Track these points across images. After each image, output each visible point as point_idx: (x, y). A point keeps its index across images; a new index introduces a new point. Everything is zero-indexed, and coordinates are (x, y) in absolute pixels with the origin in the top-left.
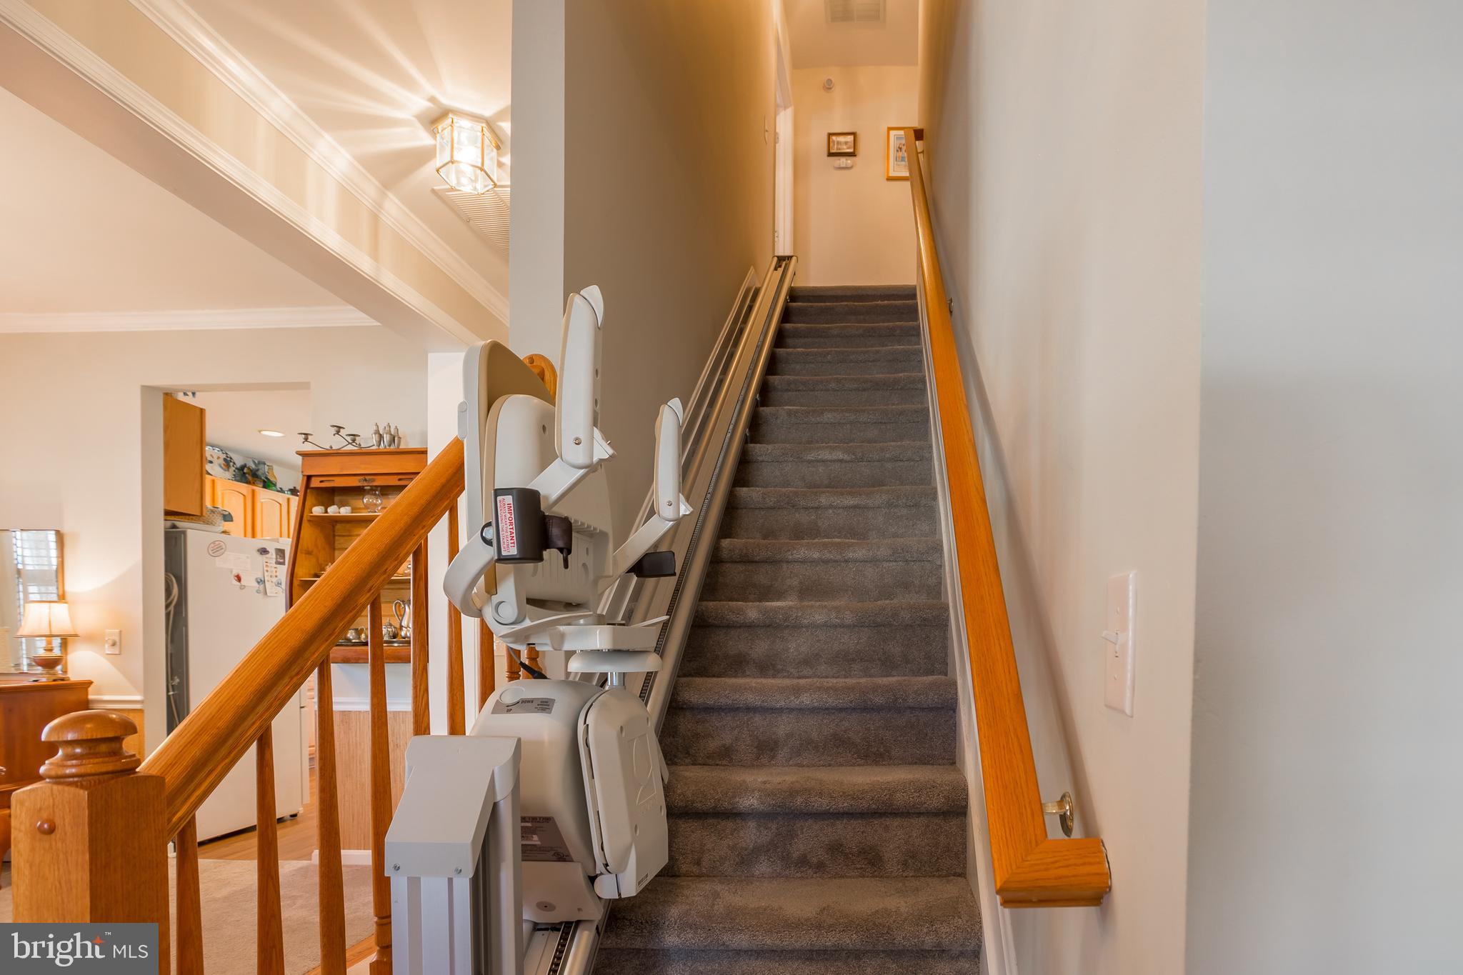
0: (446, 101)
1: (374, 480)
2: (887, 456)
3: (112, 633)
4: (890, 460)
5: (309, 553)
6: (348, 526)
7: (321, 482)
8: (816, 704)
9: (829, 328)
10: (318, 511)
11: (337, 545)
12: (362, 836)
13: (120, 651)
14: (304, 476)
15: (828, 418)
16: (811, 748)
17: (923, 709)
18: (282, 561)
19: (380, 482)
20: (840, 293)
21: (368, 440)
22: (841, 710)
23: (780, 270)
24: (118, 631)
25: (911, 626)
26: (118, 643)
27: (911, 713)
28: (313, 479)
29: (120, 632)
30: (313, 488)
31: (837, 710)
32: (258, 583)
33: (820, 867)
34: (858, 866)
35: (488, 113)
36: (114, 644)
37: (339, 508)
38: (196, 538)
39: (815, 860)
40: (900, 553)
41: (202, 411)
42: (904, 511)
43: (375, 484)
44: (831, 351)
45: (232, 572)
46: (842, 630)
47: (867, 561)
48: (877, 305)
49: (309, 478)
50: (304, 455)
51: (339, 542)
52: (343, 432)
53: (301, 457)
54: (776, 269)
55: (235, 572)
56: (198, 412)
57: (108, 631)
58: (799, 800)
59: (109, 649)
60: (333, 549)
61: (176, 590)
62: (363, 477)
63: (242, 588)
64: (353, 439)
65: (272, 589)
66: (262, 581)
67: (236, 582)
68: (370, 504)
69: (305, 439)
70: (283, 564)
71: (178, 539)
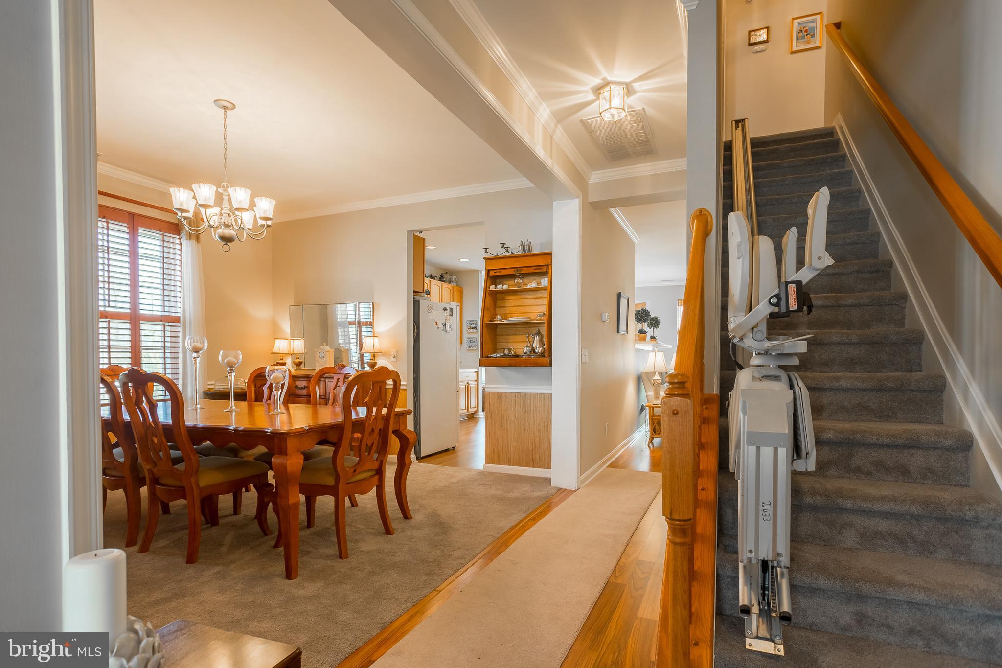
0: (609, 79)
1: (521, 270)
2: (848, 241)
3: (393, 352)
4: (850, 244)
5: (488, 310)
7: (495, 273)
8: (849, 387)
9: (781, 163)
10: (492, 288)
11: (497, 306)
13: (397, 359)
14: (486, 270)
15: (800, 221)
16: (844, 411)
17: (919, 391)
19: (524, 271)
20: (779, 138)
21: (516, 249)
22: (864, 390)
23: (740, 129)
25: (896, 343)
26: (396, 355)
27: (910, 393)
28: (491, 271)
29: (397, 350)
30: (491, 276)
31: (860, 390)
33: (869, 474)
34: (894, 475)
35: (628, 80)
36: (394, 357)
37: (503, 286)
38: (423, 304)
39: (866, 470)
40: (877, 301)
41: (424, 241)
42: (868, 275)
43: (522, 272)
44: (788, 178)
45: (434, 320)
46: (849, 346)
47: (853, 306)
48: (810, 144)
49: (489, 271)
50: (486, 259)
51: (498, 303)
52: (505, 246)
53: (485, 261)
54: (736, 129)
57: (392, 350)
58: (858, 436)
59: (392, 359)
60: (495, 307)
61: (416, 330)
62: (516, 269)
63: (438, 328)
64: (507, 249)
65: (448, 329)
66: (444, 325)
67: (435, 326)
68: (518, 283)
69: (486, 251)
70: (452, 315)
71: (416, 305)
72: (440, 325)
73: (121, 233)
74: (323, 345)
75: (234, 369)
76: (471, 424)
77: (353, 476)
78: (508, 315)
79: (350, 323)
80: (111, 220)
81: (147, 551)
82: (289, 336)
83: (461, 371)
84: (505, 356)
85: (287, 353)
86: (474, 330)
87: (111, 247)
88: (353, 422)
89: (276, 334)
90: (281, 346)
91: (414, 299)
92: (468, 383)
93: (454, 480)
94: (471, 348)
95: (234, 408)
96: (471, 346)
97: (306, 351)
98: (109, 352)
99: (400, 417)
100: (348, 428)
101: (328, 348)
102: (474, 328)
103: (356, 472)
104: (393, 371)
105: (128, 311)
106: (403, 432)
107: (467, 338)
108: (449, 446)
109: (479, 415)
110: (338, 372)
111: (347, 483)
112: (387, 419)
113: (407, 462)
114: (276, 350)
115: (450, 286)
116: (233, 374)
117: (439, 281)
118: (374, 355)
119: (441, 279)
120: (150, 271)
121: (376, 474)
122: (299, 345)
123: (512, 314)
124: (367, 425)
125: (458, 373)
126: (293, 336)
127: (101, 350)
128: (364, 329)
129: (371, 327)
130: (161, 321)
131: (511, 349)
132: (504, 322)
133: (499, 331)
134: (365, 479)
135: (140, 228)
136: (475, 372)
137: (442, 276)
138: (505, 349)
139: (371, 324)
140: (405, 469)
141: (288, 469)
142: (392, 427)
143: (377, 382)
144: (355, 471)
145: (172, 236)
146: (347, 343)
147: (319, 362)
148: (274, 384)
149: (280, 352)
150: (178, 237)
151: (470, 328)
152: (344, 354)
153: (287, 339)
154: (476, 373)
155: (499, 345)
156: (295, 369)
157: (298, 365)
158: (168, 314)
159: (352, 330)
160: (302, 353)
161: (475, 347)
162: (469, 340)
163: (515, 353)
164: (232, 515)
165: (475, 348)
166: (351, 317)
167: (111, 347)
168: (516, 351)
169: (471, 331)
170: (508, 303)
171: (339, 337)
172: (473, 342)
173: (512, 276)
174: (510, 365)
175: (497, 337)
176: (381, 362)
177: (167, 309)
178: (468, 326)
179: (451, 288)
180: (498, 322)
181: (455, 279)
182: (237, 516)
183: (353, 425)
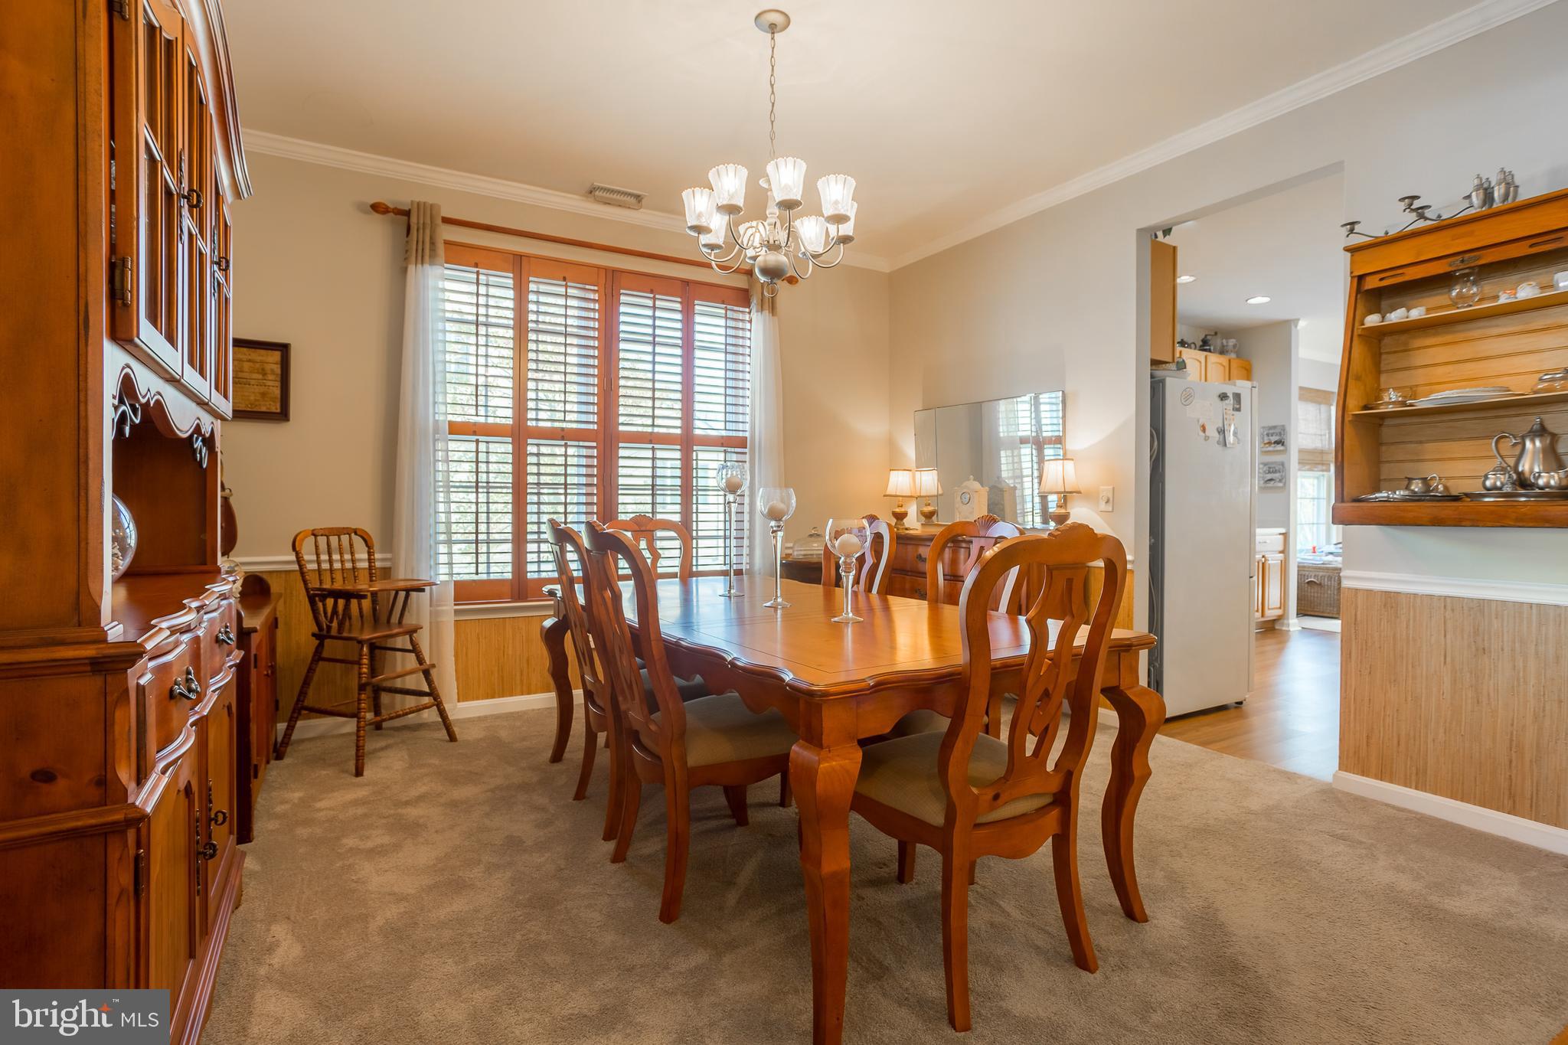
3: (1106, 490)
5: (1358, 378)
6: (1403, 338)
7: (1381, 279)
10: (1373, 320)
11: (1383, 367)
12: (1414, 769)
13: (1113, 509)
14: (1352, 277)
18: (1238, 406)
19: (1486, 258)
24: (1111, 487)
26: (1111, 499)
28: (1366, 279)
29: (1114, 488)
30: (1366, 291)
32: (1219, 433)
36: (1107, 502)
37: (1408, 311)
38: (1173, 386)
41: (1174, 248)
43: (1479, 263)
45: (1198, 421)
49: (1361, 278)
50: (1352, 250)
51: (1387, 361)
52: (1417, 204)
53: (1349, 255)
55: (1201, 423)
56: (1172, 250)
57: (1102, 487)
59: (1103, 506)
60: (1379, 372)
61: (1156, 443)
62: (1459, 258)
63: (1207, 438)
64: (1421, 213)
65: (1231, 439)
66: (1222, 431)
67: (1201, 434)
68: (1460, 296)
69: (1352, 231)
70: (1239, 410)
71: (1157, 389)
72: (1212, 432)
73: (668, 312)
74: (969, 480)
75: (782, 523)
76: (1270, 645)
77: (992, 808)
78: (1420, 389)
79: (1024, 441)
80: (659, 294)
81: (622, 861)
82: (913, 466)
83: (1259, 531)
84: (1415, 498)
85: (910, 495)
86: (1279, 447)
87: (659, 336)
88: (994, 668)
89: (894, 462)
90: (899, 482)
91: (1152, 377)
92: (1263, 557)
93: (1254, 804)
94: (1271, 484)
95: (779, 600)
96: (1271, 480)
97: (940, 492)
98: (653, 495)
99: (1122, 654)
100: (980, 686)
101: (977, 485)
102: (1277, 442)
103: (1000, 801)
104: (1105, 538)
105: (678, 431)
106: (1129, 693)
107: (1262, 464)
108: (1229, 700)
109: (1288, 625)
110: (982, 533)
111: (977, 826)
112: (1087, 660)
113: (1137, 773)
114: (891, 490)
115: (1223, 360)
116: (780, 534)
117: (1200, 350)
118: (1065, 497)
119: (1205, 345)
120: (710, 368)
121: (1053, 804)
122: (928, 481)
123: (1434, 385)
124: (1031, 681)
125: (1252, 536)
126: (921, 465)
127: (620, 492)
128: (1049, 452)
129: (1059, 446)
130: (722, 445)
131: (1433, 478)
132: (1411, 405)
133: (1387, 433)
134: (1024, 815)
135: (696, 302)
136: (1280, 534)
137: (1205, 342)
138: (1410, 480)
139: (1059, 441)
140: (1133, 790)
141: (818, 788)
142: (1099, 680)
143: (1061, 567)
144: (996, 797)
145: (741, 309)
146: (1017, 477)
147: (960, 513)
148: (843, 559)
149: (898, 494)
150: (747, 310)
151: (1270, 443)
152: (1006, 496)
153: (910, 470)
154: (1281, 536)
155: (1386, 471)
156: (922, 524)
157: (929, 516)
158: (731, 434)
159: (1026, 451)
160: (934, 496)
161: (1280, 481)
162: (1266, 468)
163: (1446, 488)
164: (777, 805)
165: (1281, 485)
166: (1025, 429)
167: (651, 487)
168: (1450, 483)
169: (1271, 449)
170: (1420, 358)
171: (1002, 466)
172: (1275, 472)
173: (1442, 281)
174: (1437, 522)
175: (1384, 448)
176: (1080, 514)
177: (730, 426)
178: (1263, 438)
179: (1226, 363)
180: (1390, 408)
181: (1235, 346)
182: (785, 810)
183: (992, 674)
